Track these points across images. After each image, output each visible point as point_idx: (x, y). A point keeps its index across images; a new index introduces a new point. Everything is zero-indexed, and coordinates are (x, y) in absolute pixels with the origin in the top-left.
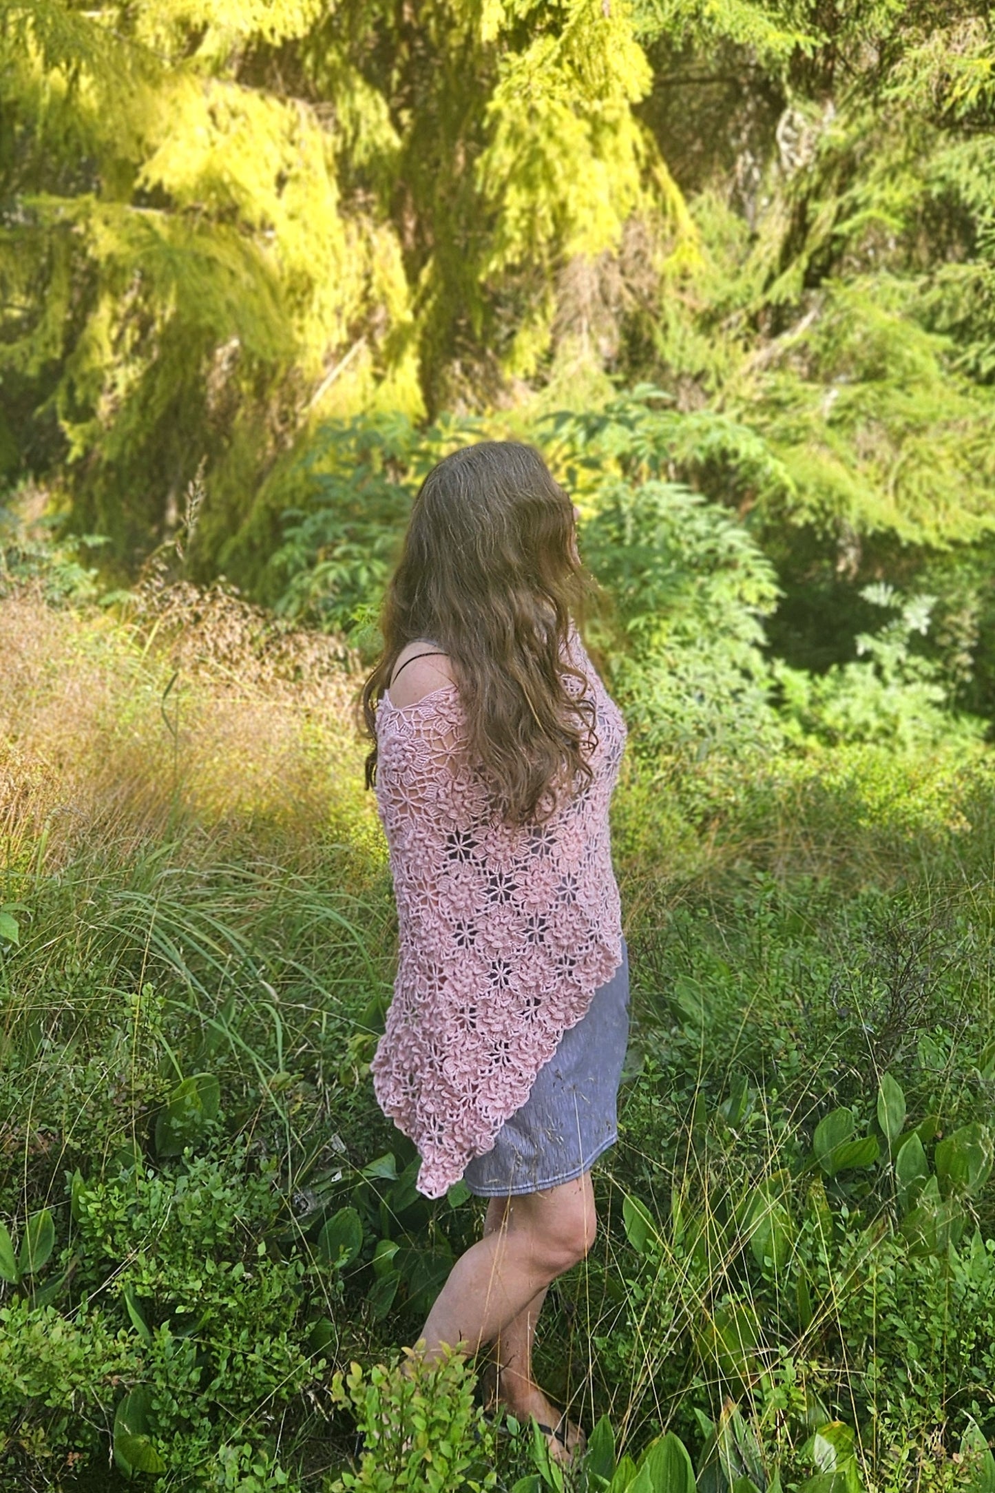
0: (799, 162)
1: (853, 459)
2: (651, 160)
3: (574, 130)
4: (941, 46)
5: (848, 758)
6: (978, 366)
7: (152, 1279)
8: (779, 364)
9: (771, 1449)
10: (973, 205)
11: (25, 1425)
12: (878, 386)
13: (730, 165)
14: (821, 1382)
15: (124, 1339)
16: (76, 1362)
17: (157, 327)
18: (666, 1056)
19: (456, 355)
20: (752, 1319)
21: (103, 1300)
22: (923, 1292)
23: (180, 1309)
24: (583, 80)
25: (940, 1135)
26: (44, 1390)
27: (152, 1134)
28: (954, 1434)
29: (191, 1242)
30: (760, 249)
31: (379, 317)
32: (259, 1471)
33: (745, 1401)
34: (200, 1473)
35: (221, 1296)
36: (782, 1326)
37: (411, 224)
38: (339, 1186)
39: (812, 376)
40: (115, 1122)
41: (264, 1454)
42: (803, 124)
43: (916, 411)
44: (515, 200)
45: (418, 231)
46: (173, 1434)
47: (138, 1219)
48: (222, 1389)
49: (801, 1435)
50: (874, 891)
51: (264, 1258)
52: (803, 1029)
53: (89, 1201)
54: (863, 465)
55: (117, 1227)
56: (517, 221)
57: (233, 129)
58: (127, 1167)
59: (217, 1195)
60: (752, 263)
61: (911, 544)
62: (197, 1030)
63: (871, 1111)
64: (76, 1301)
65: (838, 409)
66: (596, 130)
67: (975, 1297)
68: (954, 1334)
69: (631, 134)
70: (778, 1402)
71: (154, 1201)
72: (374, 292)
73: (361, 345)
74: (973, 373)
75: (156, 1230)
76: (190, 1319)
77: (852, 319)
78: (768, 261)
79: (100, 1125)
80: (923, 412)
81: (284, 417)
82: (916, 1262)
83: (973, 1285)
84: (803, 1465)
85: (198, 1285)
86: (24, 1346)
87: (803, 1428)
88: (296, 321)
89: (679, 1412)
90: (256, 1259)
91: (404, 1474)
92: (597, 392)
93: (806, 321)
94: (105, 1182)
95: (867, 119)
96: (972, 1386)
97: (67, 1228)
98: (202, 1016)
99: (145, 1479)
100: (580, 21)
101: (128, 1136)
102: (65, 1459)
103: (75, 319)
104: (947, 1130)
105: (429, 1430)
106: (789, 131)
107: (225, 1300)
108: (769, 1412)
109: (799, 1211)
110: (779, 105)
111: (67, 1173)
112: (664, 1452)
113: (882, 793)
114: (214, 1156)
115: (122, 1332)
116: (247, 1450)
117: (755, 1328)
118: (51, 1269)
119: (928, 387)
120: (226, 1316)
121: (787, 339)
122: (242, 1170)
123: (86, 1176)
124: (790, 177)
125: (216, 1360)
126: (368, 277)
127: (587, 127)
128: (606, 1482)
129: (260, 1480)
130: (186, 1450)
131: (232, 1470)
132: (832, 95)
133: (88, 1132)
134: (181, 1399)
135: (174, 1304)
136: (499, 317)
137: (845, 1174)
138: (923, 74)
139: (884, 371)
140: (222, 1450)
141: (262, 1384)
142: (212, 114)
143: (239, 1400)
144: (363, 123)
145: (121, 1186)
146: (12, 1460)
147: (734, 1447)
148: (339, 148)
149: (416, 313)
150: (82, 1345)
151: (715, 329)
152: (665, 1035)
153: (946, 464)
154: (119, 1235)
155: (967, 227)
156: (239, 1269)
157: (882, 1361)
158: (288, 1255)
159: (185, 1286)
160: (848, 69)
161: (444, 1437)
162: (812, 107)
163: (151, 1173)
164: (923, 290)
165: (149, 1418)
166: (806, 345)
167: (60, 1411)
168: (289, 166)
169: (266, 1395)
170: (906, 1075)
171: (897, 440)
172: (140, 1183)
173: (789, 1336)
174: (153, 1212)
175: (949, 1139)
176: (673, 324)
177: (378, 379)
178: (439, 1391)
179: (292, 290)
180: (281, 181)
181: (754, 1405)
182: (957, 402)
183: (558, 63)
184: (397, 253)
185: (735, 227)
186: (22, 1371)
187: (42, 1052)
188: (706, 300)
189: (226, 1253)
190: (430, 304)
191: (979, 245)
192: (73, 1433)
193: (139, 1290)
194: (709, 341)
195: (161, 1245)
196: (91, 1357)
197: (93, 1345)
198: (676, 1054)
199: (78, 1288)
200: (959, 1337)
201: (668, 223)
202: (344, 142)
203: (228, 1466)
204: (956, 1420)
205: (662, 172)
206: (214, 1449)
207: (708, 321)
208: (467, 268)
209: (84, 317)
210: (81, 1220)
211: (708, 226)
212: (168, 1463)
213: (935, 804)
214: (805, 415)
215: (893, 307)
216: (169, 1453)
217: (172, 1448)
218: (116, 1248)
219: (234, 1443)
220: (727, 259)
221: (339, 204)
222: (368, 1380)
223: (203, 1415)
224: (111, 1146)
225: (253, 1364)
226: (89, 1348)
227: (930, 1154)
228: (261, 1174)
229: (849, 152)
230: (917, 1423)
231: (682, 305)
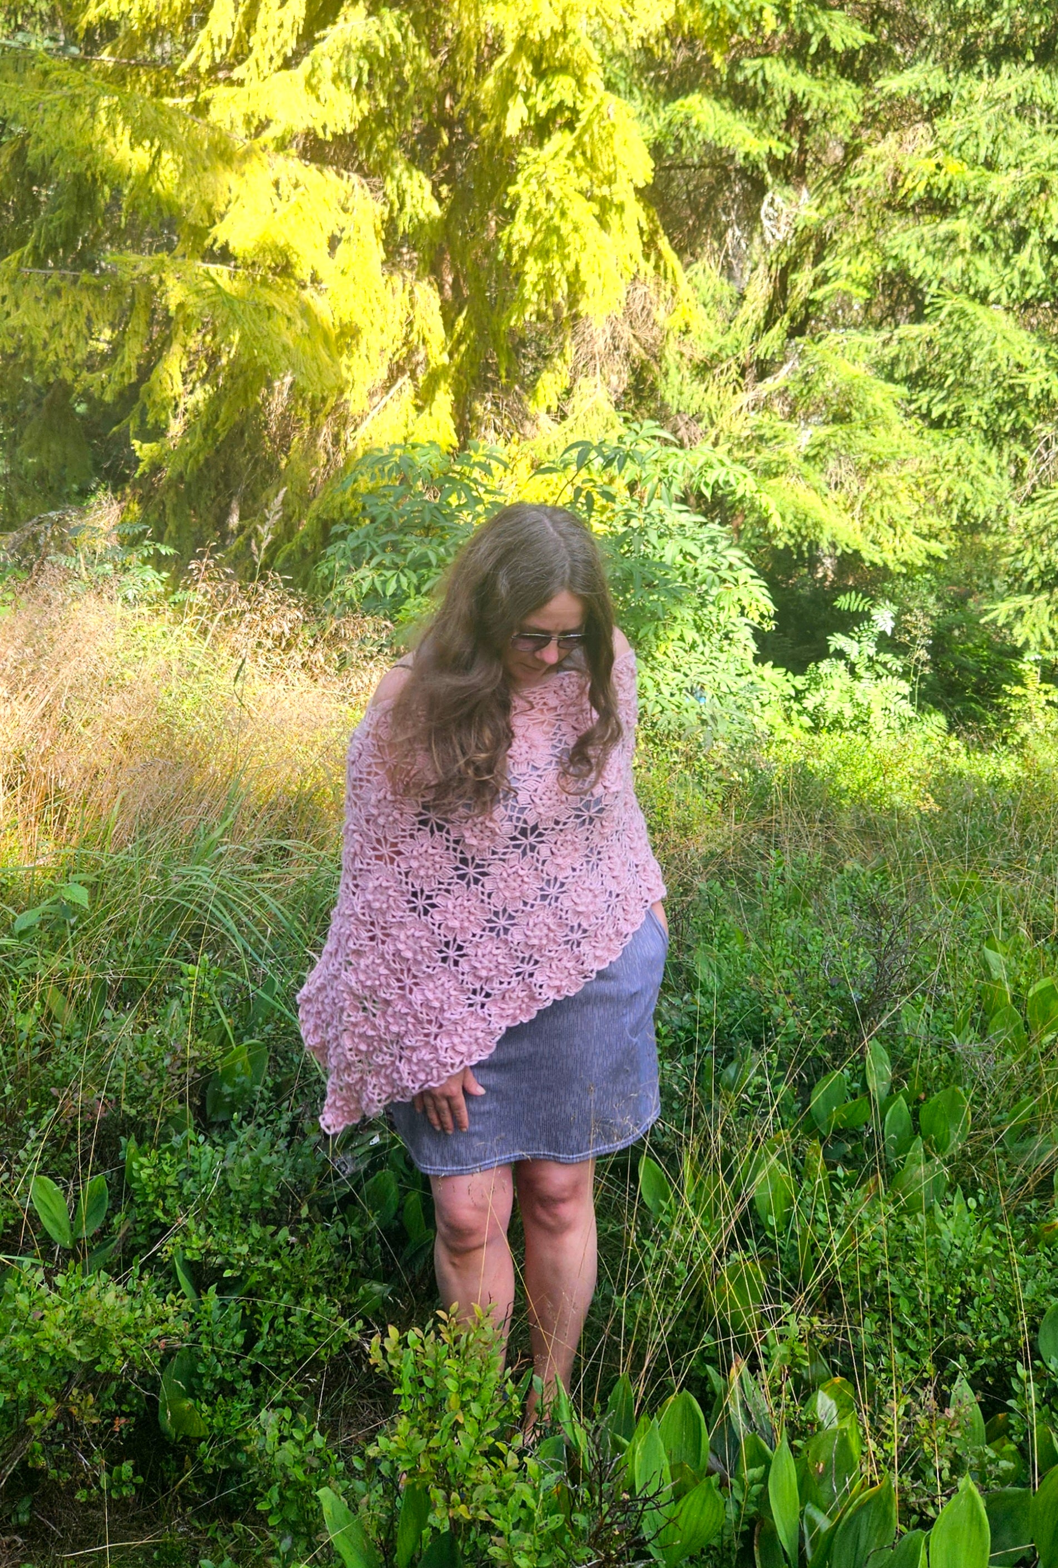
0: (780, 237)
1: (826, 490)
2: (654, 232)
3: (583, 211)
4: (895, 147)
5: (832, 744)
6: (929, 411)
7: (201, 1244)
8: (762, 406)
9: (778, 1405)
10: (920, 279)
11: (75, 1391)
12: (846, 428)
13: (720, 237)
14: (821, 1337)
15: (172, 1304)
16: (127, 1326)
17: (224, 360)
18: (676, 1019)
19: (487, 390)
20: (757, 1276)
21: (153, 1264)
22: (913, 1248)
23: (227, 1273)
24: (594, 168)
25: (922, 1096)
26: (96, 1355)
27: (203, 1099)
28: (944, 1387)
29: (239, 1206)
30: (747, 307)
31: (420, 357)
32: (299, 1435)
33: (754, 1356)
34: (241, 1437)
35: (267, 1260)
36: (784, 1283)
37: (450, 279)
38: (377, 1149)
39: (791, 416)
40: (169, 1089)
41: (302, 1417)
42: (782, 205)
43: (878, 449)
44: (533, 268)
45: (455, 286)
46: (216, 1397)
47: (189, 1184)
48: (264, 1352)
49: (804, 1390)
50: (857, 866)
51: (307, 1220)
52: (799, 997)
53: (142, 1166)
54: (834, 495)
55: (168, 1192)
56: (535, 285)
57: (292, 199)
58: (179, 1132)
59: (266, 1160)
60: (739, 321)
61: (873, 564)
62: (247, 1000)
63: (860, 1075)
64: (128, 1264)
65: (813, 446)
66: (604, 210)
67: (959, 1253)
68: (941, 1290)
69: (636, 213)
70: (783, 1358)
71: (205, 1166)
72: (414, 337)
73: (405, 379)
74: (925, 416)
75: (205, 1195)
76: (237, 1282)
77: (823, 371)
78: (755, 317)
79: (155, 1093)
80: (886, 451)
81: (336, 439)
82: (906, 1219)
83: (957, 1242)
84: (808, 1421)
85: (245, 1249)
86: (78, 1312)
87: (806, 1383)
88: (344, 360)
89: (691, 1369)
90: (299, 1221)
91: (437, 1436)
92: (608, 426)
93: (786, 367)
94: (158, 1148)
95: (835, 203)
96: (960, 1340)
97: (120, 1193)
98: (251, 986)
99: (188, 1443)
100: (590, 122)
101: (181, 1101)
102: (112, 1425)
103: (152, 352)
104: (928, 1092)
105: (461, 1390)
106: (771, 210)
107: (271, 1264)
108: (775, 1367)
109: (800, 1171)
110: (760, 189)
111: (123, 1140)
112: (680, 1409)
113: (861, 775)
114: (261, 1120)
115: (170, 1296)
116: (287, 1413)
117: (761, 1285)
118: (103, 1234)
119: (888, 429)
120: (273, 1278)
121: (770, 385)
122: (288, 1134)
123: (140, 1142)
124: (773, 248)
125: (260, 1324)
126: (411, 324)
127: (596, 209)
128: (625, 1441)
129: (299, 1444)
130: (228, 1414)
131: (273, 1434)
132: (804, 180)
133: (143, 1098)
134: (225, 1362)
135: (221, 1269)
136: (524, 356)
137: (840, 1134)
138: (880, 168)
139: (850, 414)
140: (263, 1414)
141: (303, 1345)
142: (276, 184)
143: (280, 1363)
144: (408, 198)
145: (172, 1150)
146: (60, 1426)
147: (743, 1404)
148: (386, 217)
149: (451, 355)
150: (132, 1309)
151: (709, 377)
152: (676, 1001)
153: (904, 496)
154: (170, 1200)
155: (916, 294)
156: (284, 1233)
157: (877, 1316)
158: (329, 1215)
159: (233, 1251)
160: (818, 160)
161: (474, 1399)
162: (789, 191)
163: (201, 1138)
164: (885, 344)
165: (194, 1380)
166: (786, 389)
167: (109, 1376)
168: (342, 230)
169: (305, 1357)
170: (891, 1039)
171: (864, 473)
172: (191, 1148)
173: (792, 1293)
174: (203, 1177)
175: (932, 1100)
176: (673, 371)
177: (419, 409)
178: (471, 1351)
179: (342, 334)
180: (334, 242)
181: (762, 1361)
182: (913, 443)
183: (571, 155)
184: (437, 303)
185: (727, 290)
186: (76, 1337)
187: (104, 1021)
188: (701, 352)
189: (271, 1216)
190: (463, 348)
191: (926, 311)
192: (120, 1398)
193: (189, 1254)
194: (703, 387)
195: (211, 1210)
196: (141, 1321)
197: (143, 1308)
198: (685, 1019)
199: (130, 1252)
200: (946, 1292)
201: (669, 287)
202: (391, 211)
203: (268, 1431)
204: (946, 1373)
205: (663, 243)
206: (255, 1412)
207: (703, 369)
208: (494, 319)
209: (161, 350)
210: (134, 1186)
211: (703, 290)
212: (211, 1427)
213: (907, 786)
214: (783, 451)
215: (860, 359)
216: (212, 1417)
217: (214, 1411)
218: (166, 1212)
219: (274, 1406)
220: (719, 317)
221: (383, 263)
222: (404, 1343)
223: (245, 1378)
224: (165, 1112)
225: (293, 1326)
226: (139, 1313)
227: (915, 1114)
228: (304, 1136)
229: (819, 230)
230: (911, 1377)
231: (682, 355)
